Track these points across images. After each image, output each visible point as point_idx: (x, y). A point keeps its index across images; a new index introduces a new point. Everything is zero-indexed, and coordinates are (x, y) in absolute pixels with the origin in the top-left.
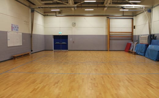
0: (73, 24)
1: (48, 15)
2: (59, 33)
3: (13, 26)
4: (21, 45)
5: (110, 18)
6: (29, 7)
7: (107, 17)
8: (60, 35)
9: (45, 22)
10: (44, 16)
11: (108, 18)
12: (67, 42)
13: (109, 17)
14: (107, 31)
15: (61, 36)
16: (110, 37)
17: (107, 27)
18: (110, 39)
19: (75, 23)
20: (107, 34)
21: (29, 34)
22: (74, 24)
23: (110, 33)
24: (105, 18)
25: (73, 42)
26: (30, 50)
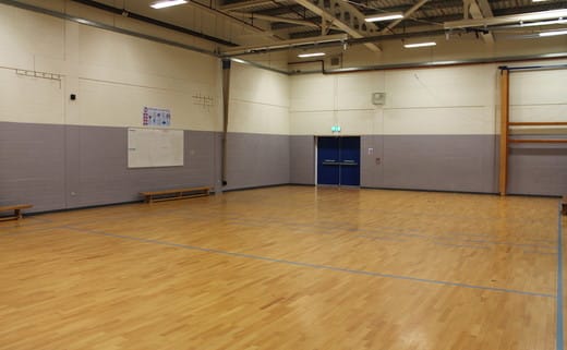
0: (377, 96)
1: (299, 72)
2: (333, 129)
3: (150, 113)
4: (182, 164)
5: (509, 70)
6: (217, 53)
7: (500, 68)
8: (336, 134)
9: (290, 95)
10: (289, 74)
11: (505, 68)
12: (357, 158)
13: (509, 65)
14: (499, 120)
15: (339, 137)
16: (509, 141)
17: (499, 103)
18: (509, 151)
19: (382, 96)
20: (498, 133)
21: (215, 133)
22: (379, 99)
23: (511, 127)
24: (493, 69)
25: (378, 159)
26: (219, 181)
